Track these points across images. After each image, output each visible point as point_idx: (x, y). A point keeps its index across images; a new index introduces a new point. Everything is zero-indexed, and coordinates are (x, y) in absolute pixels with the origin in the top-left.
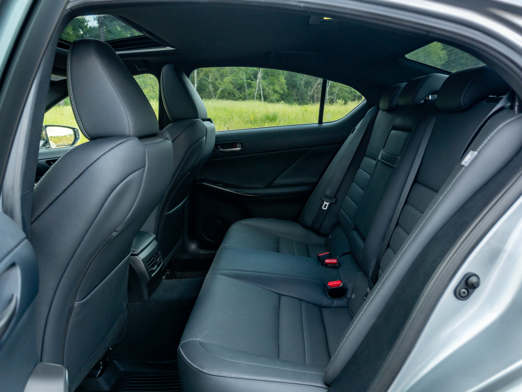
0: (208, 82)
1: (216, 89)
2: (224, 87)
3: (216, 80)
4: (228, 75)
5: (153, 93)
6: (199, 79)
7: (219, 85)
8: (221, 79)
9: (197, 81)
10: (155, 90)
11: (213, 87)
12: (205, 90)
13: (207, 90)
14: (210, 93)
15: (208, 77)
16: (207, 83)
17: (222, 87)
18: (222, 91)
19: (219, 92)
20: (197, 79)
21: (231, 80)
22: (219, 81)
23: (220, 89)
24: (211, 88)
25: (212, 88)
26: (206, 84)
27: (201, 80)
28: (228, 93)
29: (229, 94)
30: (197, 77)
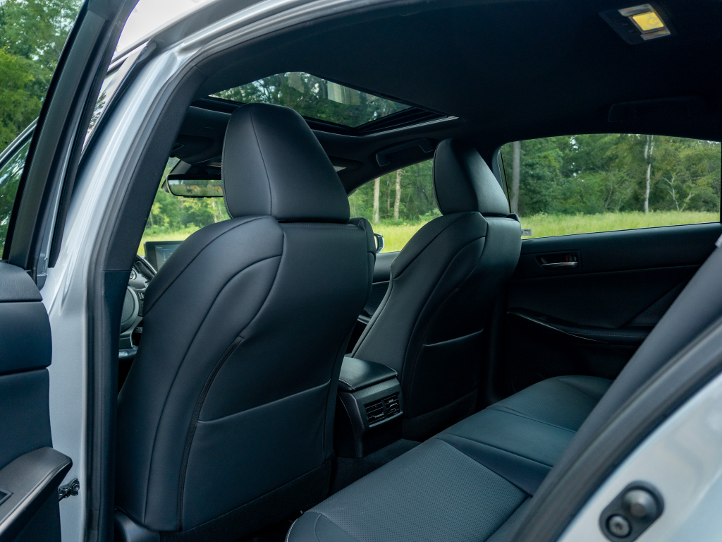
0: (670, 185)
1: (682, 195)
2: (697, 192)
3: (684, 182)
4: (705, 173)
5: (582, 204)
6: (654, 182)
7: (688, 190)
8: (693, 180)
9: (651, 186)
10: (584, 199)
11: (678, 192)
12: (663, 199)
13: (668, 198)
14: (672, 202)
15: (670, 178)
16: (668, 187)
17: (694, 192)
18: (692, 199)
19: (687, 200)
20: (651, 182)
21: (711, 181)
22: (690, 183)
23: (690, 196)
24: (674, 194)
25: (676, 194)
26: (666, 189)
27: (657, 183)
28: (704, 202)
29: (706, 202)
30: (651, 178)
